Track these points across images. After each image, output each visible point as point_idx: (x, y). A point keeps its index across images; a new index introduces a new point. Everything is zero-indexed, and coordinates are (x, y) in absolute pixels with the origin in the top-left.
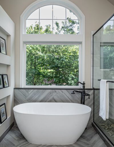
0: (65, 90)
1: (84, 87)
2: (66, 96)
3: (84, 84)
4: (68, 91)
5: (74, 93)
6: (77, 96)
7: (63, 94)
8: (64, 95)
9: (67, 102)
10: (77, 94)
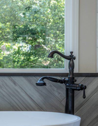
0: (22, 78)
1: (72, 66)
2: (23, 94)
3: (71, 58)
4: (30, 81)
5: (44, 84)
6: (56, 94)
7: (17, 88)
8: (19, 90)
9: (27, 110)
10: (55, 89)
